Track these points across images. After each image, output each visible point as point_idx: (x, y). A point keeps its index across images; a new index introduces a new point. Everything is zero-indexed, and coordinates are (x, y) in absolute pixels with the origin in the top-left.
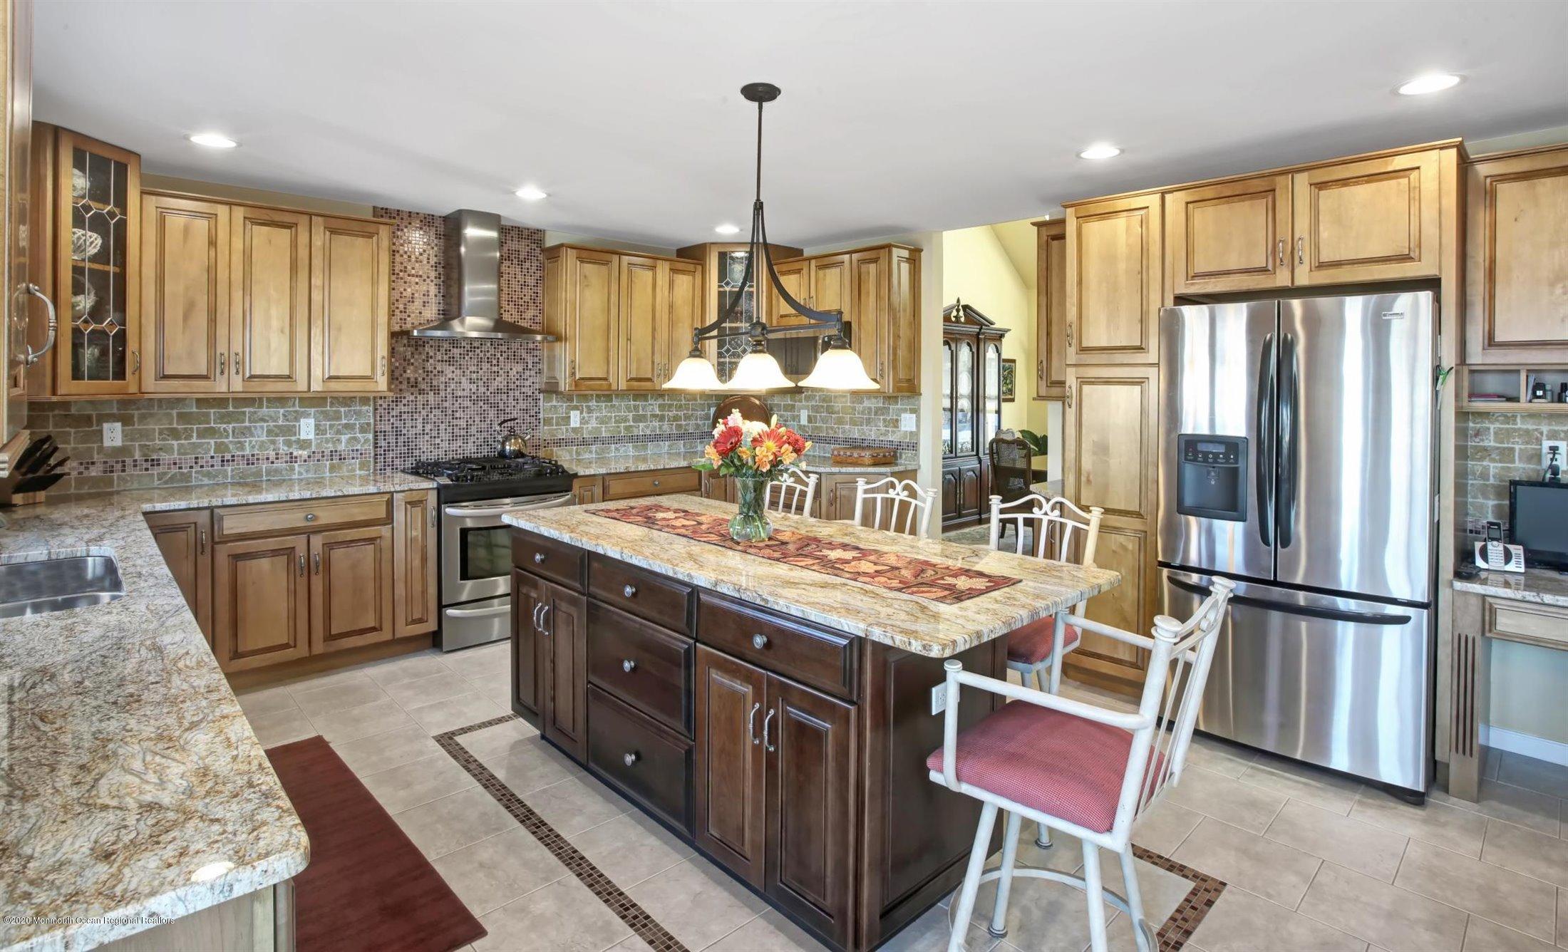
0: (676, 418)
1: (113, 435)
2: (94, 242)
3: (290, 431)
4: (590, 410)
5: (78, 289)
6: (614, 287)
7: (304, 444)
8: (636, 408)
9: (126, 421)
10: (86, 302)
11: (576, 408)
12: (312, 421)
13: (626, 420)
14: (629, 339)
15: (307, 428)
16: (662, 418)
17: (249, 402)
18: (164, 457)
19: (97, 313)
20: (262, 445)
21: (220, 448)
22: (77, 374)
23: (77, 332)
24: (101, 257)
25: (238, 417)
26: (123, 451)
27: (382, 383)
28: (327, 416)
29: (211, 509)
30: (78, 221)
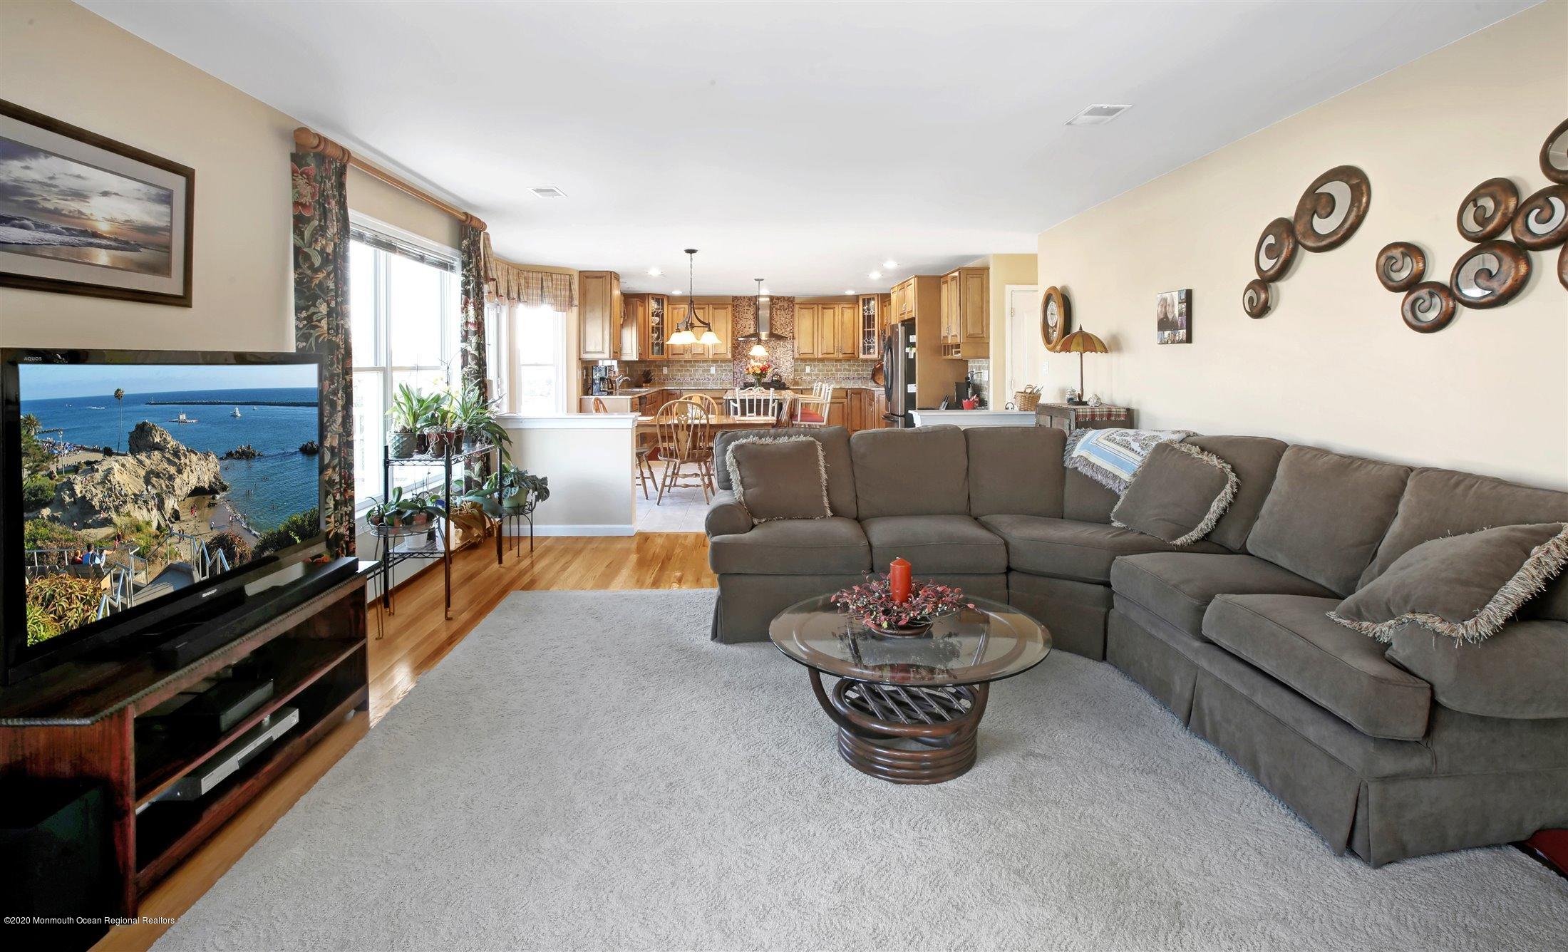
0: (857, 370)
1: (665, 371)
2: (657, 319)
3: (709, 371)
4: (814, 366)
5: (653, 333)
6: (816, 318)
7: (712, 375)
8: (836, 366)
9: (668, 367)
10: (656, 335)
11: (808, 365)
12: (714, 368)
13: (832, 370)
14: (822, 337)
15: (713, 370)
16: (849, 370)
17: (695, 361)
18: (677, 378)
19: (658, 338)
20: (701, 375)
21: (690, 375)
22: (653, 353)
23: (653, 343)
24: (658, 324)
25: (695, 366)
26: (667, 375)
27: (730, 356)
28: (719, 366)
29: (680, 390)
30: (653, 316)
